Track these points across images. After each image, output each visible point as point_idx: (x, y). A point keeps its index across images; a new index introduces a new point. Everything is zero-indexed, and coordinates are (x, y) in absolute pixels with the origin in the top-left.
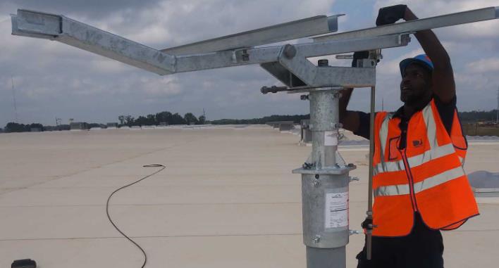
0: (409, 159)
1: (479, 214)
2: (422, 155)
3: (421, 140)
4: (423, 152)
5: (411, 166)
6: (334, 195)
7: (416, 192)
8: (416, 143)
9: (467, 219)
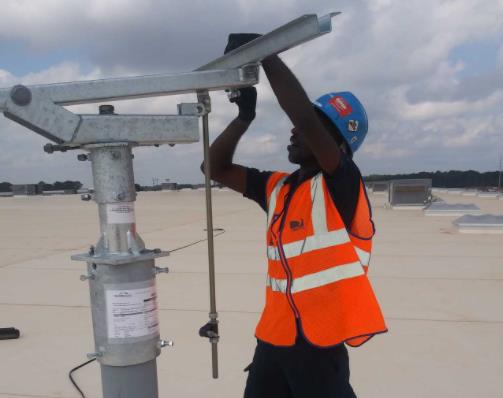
0: (286, 247)
1: (386, 331)
2: (302, 241)
3: (302, 220)
4: (303, 237)
5: (287, 256)
6: (118, 292)
7: (293, 292)
8: (294, 225)
9: (373, 335)
